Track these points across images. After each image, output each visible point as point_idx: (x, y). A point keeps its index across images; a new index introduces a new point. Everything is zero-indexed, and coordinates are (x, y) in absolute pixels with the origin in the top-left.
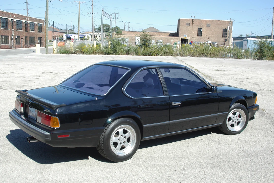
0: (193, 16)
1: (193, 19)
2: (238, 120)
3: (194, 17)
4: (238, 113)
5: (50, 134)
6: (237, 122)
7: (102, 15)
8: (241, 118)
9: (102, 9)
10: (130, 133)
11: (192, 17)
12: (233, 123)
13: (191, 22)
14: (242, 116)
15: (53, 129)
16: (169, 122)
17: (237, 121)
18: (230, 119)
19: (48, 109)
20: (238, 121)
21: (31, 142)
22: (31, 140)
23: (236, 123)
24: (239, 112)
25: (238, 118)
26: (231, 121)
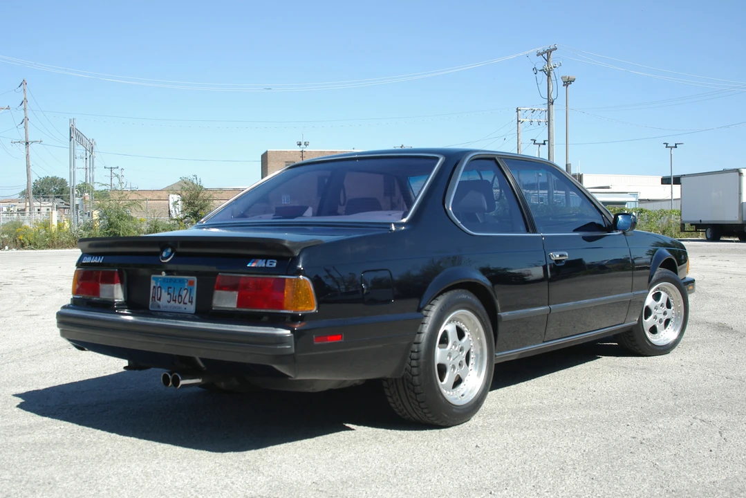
0: (303, 144)
1: (302, 152)
2: (665, 313)
3: (306, 144)
4: (664, 296)
5: (293, 331)
6: (664, 320)
7: (71, 138)
8: (670, 308)
9: (72, 121)
10: (470, 339)
11: (300, 144)
12: (656, 322)
13: (299, 158)
14: (672, 304)
15: (295, 318)
16: (547, 307)
17: (664, 318)
18: (648, 312)
19: (266, 258)
20: (666, 317)
21: (182, 385)
22: (183, 379)
23: (663, 323)
24: (666, 292)
25: (665, 308)
26: (651, 318)
